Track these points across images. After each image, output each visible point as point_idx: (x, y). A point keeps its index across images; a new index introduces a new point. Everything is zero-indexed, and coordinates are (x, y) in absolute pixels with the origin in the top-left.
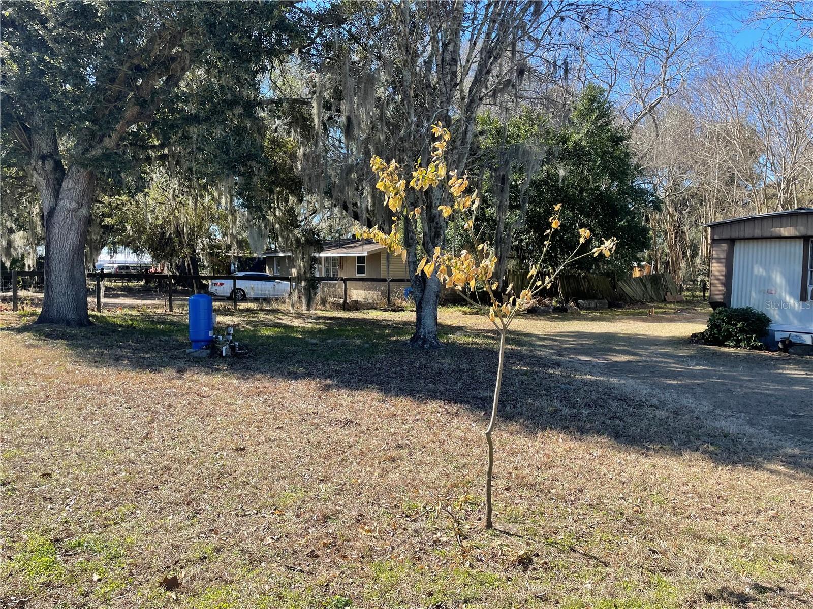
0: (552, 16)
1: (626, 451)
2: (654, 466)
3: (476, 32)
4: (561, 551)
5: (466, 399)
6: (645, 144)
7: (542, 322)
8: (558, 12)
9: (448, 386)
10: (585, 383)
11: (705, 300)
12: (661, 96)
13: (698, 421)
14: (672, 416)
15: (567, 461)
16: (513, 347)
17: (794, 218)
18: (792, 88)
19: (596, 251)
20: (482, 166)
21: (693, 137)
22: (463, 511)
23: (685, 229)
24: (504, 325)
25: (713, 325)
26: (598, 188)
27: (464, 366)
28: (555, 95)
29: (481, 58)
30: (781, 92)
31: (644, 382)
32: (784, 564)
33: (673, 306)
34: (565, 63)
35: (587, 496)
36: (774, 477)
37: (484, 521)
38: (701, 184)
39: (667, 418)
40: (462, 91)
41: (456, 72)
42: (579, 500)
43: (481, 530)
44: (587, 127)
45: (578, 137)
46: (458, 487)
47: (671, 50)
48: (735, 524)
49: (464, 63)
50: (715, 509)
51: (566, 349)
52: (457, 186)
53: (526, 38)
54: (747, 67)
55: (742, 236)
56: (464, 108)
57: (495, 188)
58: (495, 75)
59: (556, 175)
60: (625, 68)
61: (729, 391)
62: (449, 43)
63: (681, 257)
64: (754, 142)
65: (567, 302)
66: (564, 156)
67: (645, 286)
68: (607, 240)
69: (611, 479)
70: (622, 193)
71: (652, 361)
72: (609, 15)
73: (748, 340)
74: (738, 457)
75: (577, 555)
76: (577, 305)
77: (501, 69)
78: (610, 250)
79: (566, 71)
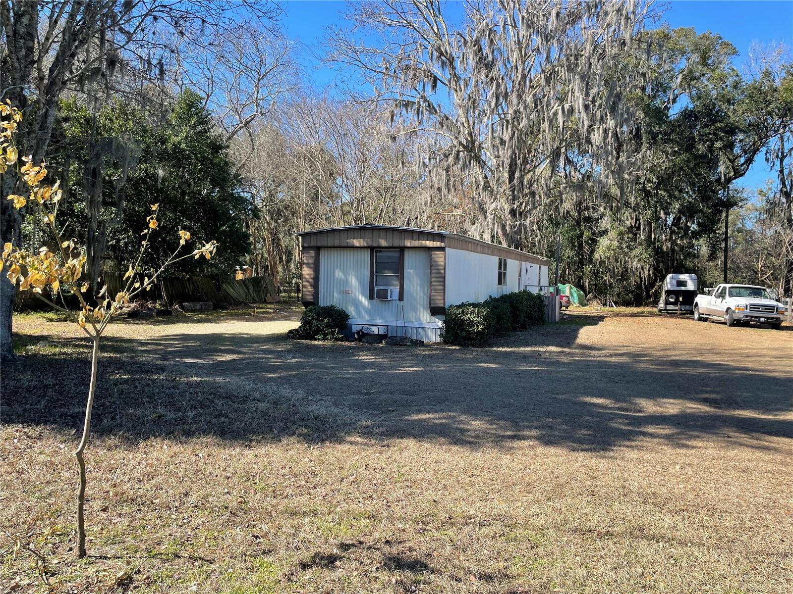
0: (144, 13)
1: (231, 446)
2: (256, 456)
3: (57, 10)
4: (164, 561)
5: (52, 419)
6: (243, 155)
7: (145, 327)
8: (150, 10)
9: (28, 406)
10: (190, 385)
11: (299, 300)
12: (255, 113)
13: (294, 408)
14: (272, 406)
15: (172, 467)
16: (111, 355)
17: (363, 231)
18: (359, 124)
19: (196, 253)
20: (68, 157)
21: (284, 155)
22: (50, 545)
23: (281, 236)
24: (97, 331)
25: (306, 322)
26: (199, 193)
27: (50, 381)
28: (151, 93)
29: (64, 39)
30: (351, 127)
31: (248, 379)
32: (363, 520)
33: (272, 306)
34: (160, 63)
35: (192, 499)
36: (353, 447)
37: (76, 551)
38: (292, 197)
39: (268, 409)
40: (39, 70)
41: (33, 47)
42: (184, 503)
43: (73, 561)
44: (185, 131)
45: (177, 139)
46: (42, 519)
47: (262, 73)
48: (324, 494)
49: (42, 39)
50: (308, 485)
51: (171, 352)
52: (33, 174)
53: (116, 28)
54: (325, 100)
55: (326, 245)
56: (43, 89)
57: (85, 181)
58: (81, 59)
59: (155, 174)
60: (221, 80)
61: (319, 378)
62: (23, 15)
63: (278, 262)
64: (332, 166)
65: (171, 305)
66: (163, 157)
67: (248, 288)
68: (208, 243)
69: (217, 476)
70: (223, 199)
71: (255, 357)
72: (203, 26)
73: (333, 333)
74: (326, 435)
75: (181, 560)
76: (182, 307)
77: (88, 55)
78: (211, 253)
79: (162, 72)
